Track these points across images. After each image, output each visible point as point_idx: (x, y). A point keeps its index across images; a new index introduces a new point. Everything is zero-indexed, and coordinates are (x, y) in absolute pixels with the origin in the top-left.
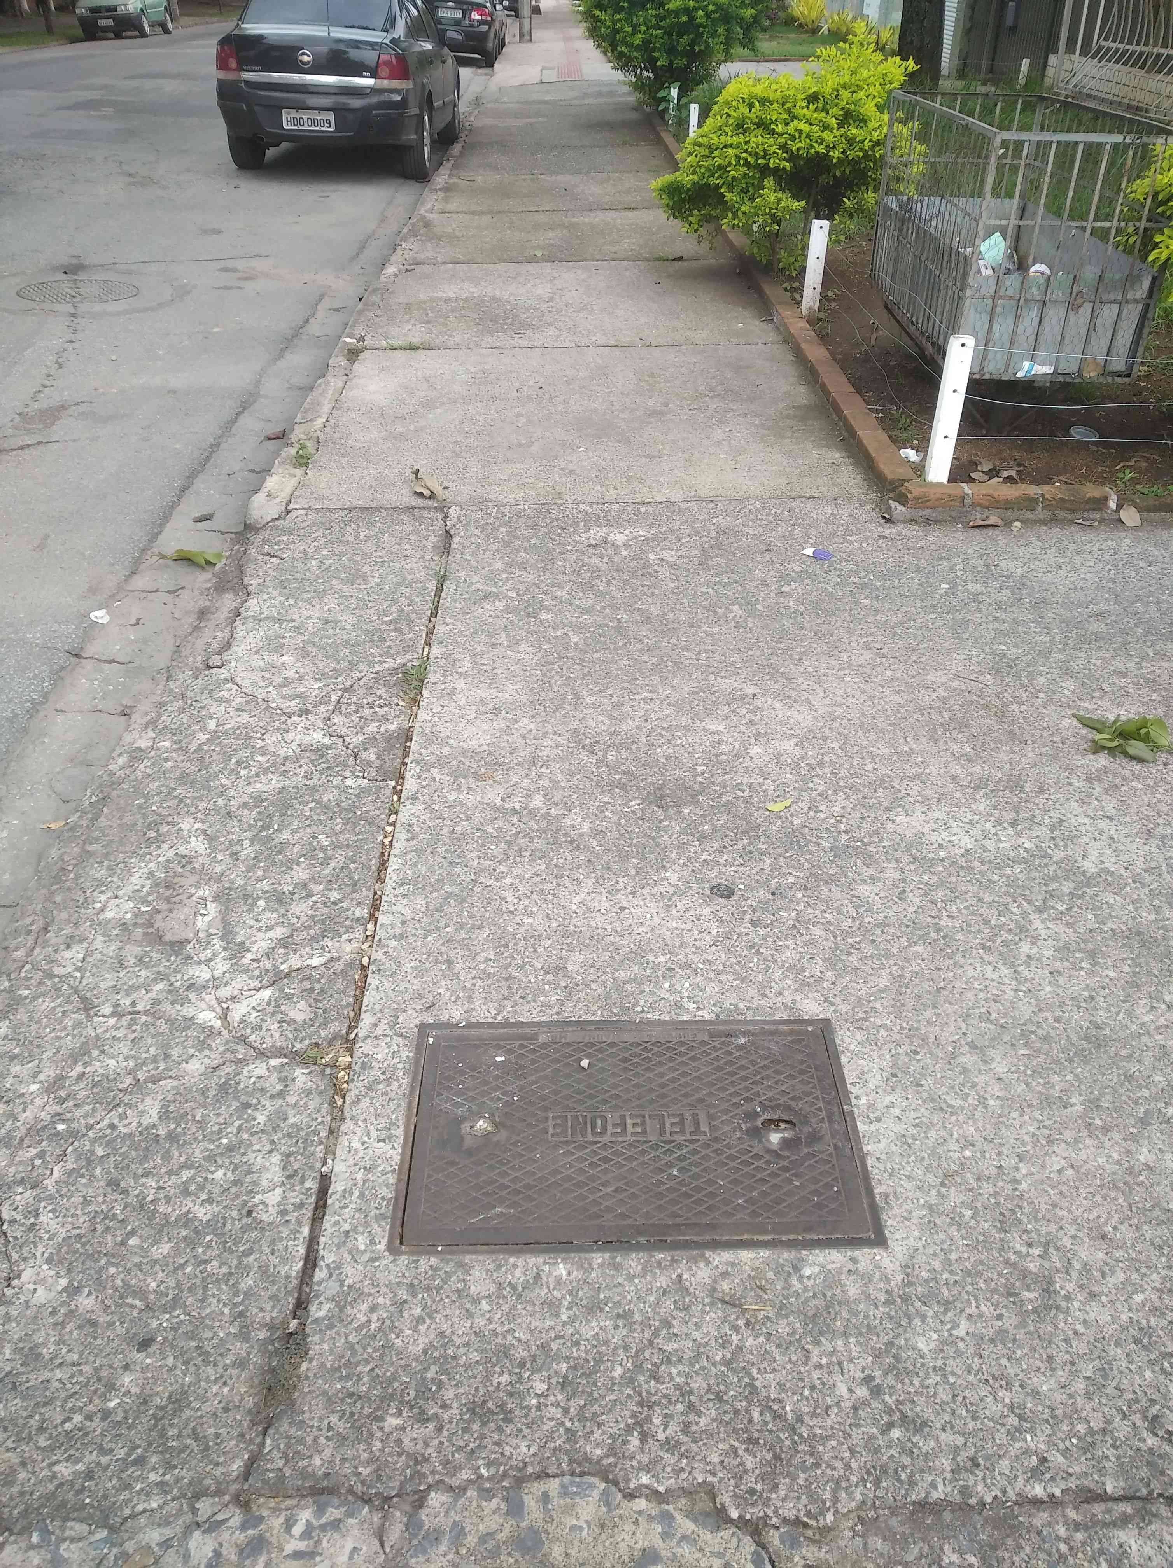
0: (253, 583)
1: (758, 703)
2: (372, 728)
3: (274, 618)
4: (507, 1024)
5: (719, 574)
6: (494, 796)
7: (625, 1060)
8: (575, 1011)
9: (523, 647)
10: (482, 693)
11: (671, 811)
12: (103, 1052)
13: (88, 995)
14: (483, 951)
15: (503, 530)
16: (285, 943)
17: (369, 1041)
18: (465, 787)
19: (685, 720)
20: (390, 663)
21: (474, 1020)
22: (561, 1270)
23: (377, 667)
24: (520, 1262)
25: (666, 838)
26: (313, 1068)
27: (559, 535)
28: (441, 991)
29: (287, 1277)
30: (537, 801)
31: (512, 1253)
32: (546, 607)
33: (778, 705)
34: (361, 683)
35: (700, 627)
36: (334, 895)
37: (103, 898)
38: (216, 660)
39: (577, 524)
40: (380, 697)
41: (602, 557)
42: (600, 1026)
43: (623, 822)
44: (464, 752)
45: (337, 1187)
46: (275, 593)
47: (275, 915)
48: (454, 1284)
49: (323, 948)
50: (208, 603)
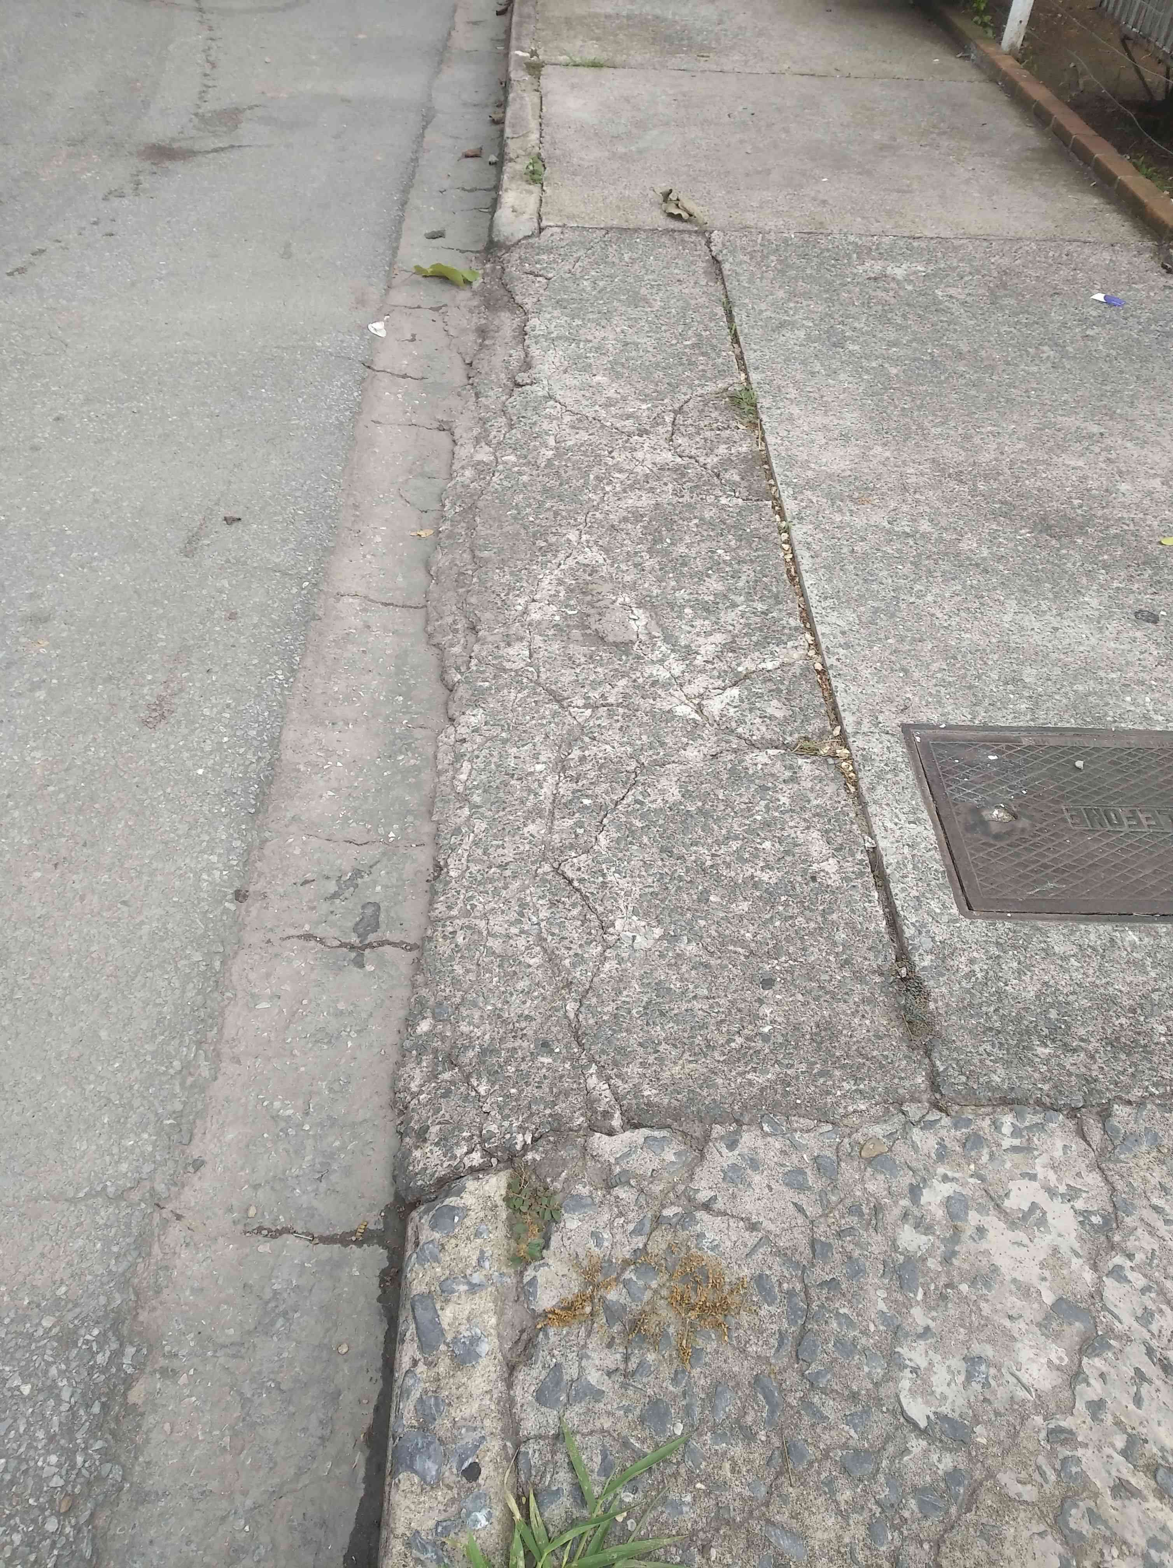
0: (529, 303)
1: (1108, 441)
2: (722, 449)
3: (567, 339)
4: (985, 727)
5: (1016, 314)
6: (880, 518)
7: (1113, 763)
8: (1048, 717)
9: (842, 376)
10: (820, 420)
11: (1065, 541)
12: (594, 739)
13: (553, 687)
14: (933, 661)
15: (773, 258)
16: (731, 647)
17: (859, 736)
18: (845, 510)
19: (1042, 455)
20: (711, 388)
21: (953, 723)
22: (1132, 936)
23: (700, 391)
24: (1091, 928)
25: (1069, 565)
26: (814, 758)
27: (833, 266)
28: (908, 695)
29: (878, 933)
30: (925, 526)
31: (1080, 921)
32: (850, 338)
33: (1129, 444)
34: (691, 404)
35: (1017, 365)
36: (760, 607)
37: (521, 601)
38: (521, 377)
39: (849, 257)
40: (717, 421)
41: (886, 290)
42: (1077, 732)
43: (1020, 548)
44: (830, 476)
45: (890, 859)
46: (556, 313)
47: (707, 622)
48: (1036, 943)
49: (772, 653)
50: (483, 321)
